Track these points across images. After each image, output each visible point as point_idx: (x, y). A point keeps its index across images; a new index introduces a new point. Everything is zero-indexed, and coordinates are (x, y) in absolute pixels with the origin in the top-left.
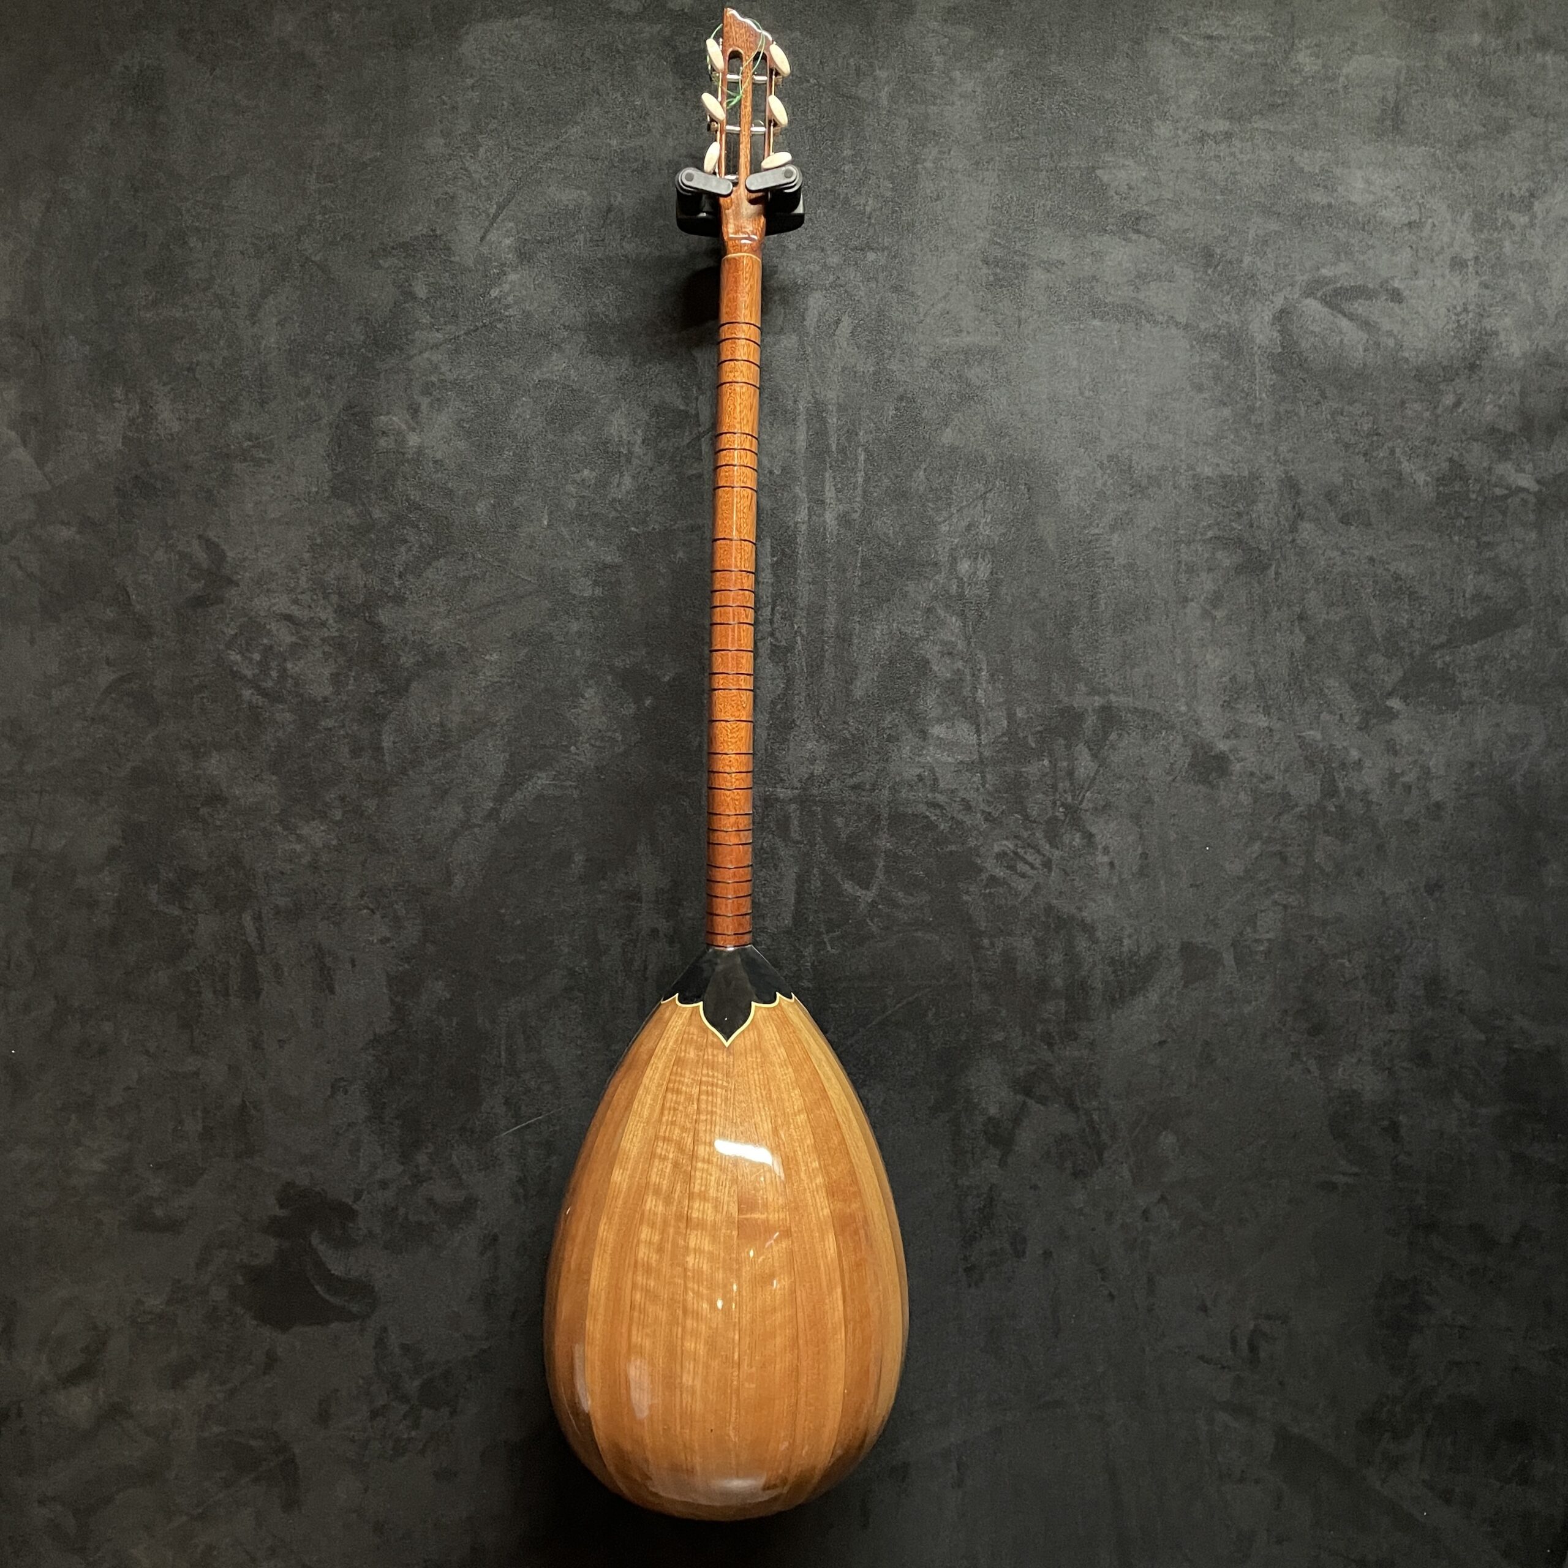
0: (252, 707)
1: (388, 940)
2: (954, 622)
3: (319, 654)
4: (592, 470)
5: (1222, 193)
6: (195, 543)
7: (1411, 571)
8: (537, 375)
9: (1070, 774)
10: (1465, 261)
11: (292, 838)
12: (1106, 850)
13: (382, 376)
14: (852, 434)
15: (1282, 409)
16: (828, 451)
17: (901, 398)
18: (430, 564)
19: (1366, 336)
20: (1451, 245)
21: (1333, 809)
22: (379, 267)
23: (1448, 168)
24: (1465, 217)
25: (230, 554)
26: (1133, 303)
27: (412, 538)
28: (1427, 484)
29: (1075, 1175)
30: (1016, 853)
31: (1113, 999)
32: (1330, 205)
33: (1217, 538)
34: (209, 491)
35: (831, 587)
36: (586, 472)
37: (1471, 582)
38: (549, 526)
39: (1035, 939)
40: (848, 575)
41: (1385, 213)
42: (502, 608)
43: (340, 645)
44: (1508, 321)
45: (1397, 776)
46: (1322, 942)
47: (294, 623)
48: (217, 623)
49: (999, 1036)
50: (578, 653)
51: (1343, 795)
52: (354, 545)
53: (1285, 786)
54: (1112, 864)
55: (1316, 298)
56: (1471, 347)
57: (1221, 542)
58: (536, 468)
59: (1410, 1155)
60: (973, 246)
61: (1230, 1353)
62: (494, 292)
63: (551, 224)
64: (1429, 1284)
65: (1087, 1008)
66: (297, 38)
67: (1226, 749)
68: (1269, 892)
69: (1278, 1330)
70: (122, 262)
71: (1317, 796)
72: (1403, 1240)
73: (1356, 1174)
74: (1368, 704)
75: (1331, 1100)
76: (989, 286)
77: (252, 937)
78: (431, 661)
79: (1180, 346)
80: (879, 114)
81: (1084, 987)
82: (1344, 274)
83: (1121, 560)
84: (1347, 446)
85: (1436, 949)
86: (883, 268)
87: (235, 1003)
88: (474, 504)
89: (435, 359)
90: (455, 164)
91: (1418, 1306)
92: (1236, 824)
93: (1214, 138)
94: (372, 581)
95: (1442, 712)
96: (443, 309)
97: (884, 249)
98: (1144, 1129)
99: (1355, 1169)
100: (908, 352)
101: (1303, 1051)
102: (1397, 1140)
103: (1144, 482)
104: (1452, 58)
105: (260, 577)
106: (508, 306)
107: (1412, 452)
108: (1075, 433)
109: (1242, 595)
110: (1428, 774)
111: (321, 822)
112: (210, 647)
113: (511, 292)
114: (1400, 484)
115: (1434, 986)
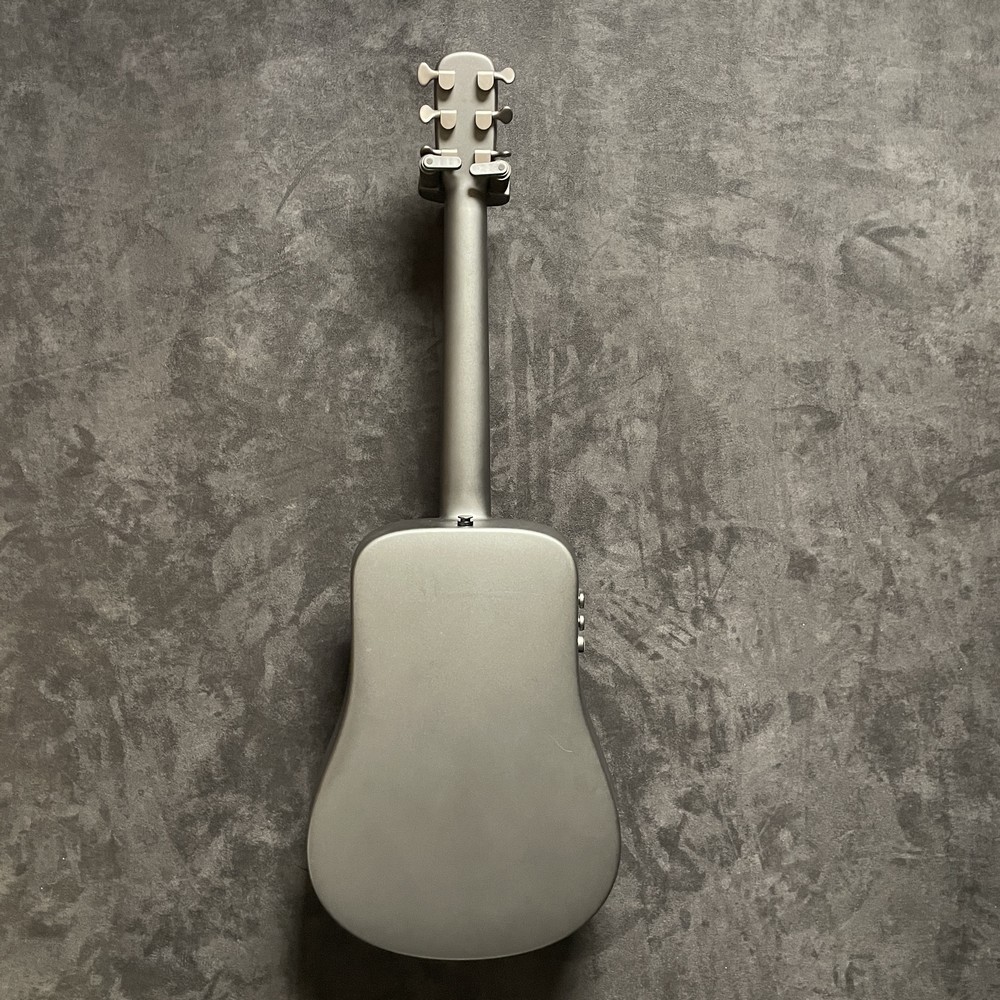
0: (115, 547)
1: (218, 714)
3: (165, 508)
4: (360, 371)
5: (797, 165)
6: (72, 430)
7: (940, 424)
8: (319, 306)
9: (707, 577)
10: (969, 207)
11: (147, 642)
13: (207, 309)
14: (544, 339)
15: (844, 314)
16: (528, 352)
17: (578, 314)
18: (244, 442)
19: (900, 261)
20: (958, 197)
21: (892, 594)
22: (203, 232)
23: (953, 144)
24: (967, 177)
25: (99, 438)
26: (737, 245)
27: (231, 422)
28: (948, 362)
29: (722, 865)
30: (671, 634)
31: (743, 736)
32: (872, 171)
33: (803, 406)
34: (81, 393)
36: (356, 373)
37: (982, 431)
38: (330, 412)
39: (688, 696)
41: (910, 175)
42: (297, 471)
43: (180, 501)
45: (936, 568)
46: (888, 687)
47: (145, 486)
48: (88, 487)
49: (665, 768)
50: (353, 501)
51: (898, 583)
52: (189, 429)
53: (857, 579)
54: (738, 639)
55: (866, 236)
56: (974, 267)
57: (805, 408)
58: (320, 371)
59: (957, 838)
60: (624, 206)
61: (833, 984)
62: (287, 249)
63: (326, 199)
64: (974, 930)
65: (725, 744)
66: (139, 71)
67: (814, 553)
68: (849, 653)
69: (866, 966)
70: (15, 231)
71: (881, 585)
72: (955, 899)
73: (919, 853)
74: (913, 518)
75: (898, 801)
76: (636, 234)
77: (118, 715)
78: (247, 511)
79: (771, 272)
80: (556, 116)
81: (722, 729)
82: (884, 219)
83: (735, 425)
84: (892, 338)
85: (970, 691)
86: (563, 223)
87: (105, 764)
88: (276, 399)
89: (246, 296)
90: (257, 159)
91: (967, 946)
92: (823, 607)
93: (790, 127)
94: (202, 454)
95: (967, 522)
96: (251, 261)
97: (563, 209)
98: (768, 829)
99: (918, 849)
100: (582, 282)
101: (877, 765)
102: (948, 828)
103: (749, 369)
104: (954, 68)
105: (121, 454)
106: (297, 258)
107: (937, 342)
108: (700, 336)
109: (821, 445)
110: (959, 566)
111: (168, 630)
112: (82, 505)
113: (299, 247)
114: (930, 364)
115: (970, 716)
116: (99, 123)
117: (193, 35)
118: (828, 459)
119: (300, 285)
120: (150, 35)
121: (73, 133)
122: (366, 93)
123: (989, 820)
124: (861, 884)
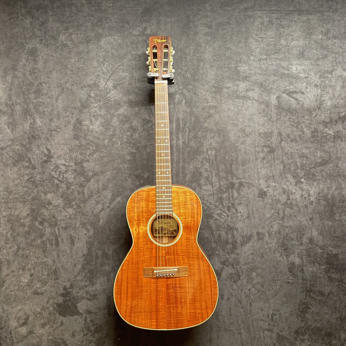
0: (57, 184)
1: (86, 234)
2: (207, 164)
3: (71, 173)
5: (265, 71)
6: (45, 149)
7: (306, 152)
8: (118, 113)
9: (232, 196)
10: (318, 85)
11: (65, 212)
12: (240, 213)
13: (84, 113)
14: (185, 124)
15: (278, 117)
16: (180, 128)
17: (195, 117)
18: (95, 153)
19: (296, 102)
20: (315, 82)
21: (289, 203)
22: (83, 90)
23: (314, 65)
24: (318, 76)
25: (52, 151)
26: (246, 96)
27: (91, 148)
28: (309, 133)
29: (234, 282)
30: (221, 213)
31: (242, 244)
32: (288, 73)
33: (264, 145)
34: (47, 138)
35: (181, 157)
36: (128, 133)
37: (319, 154)
38: (120, 145)
39: (225, 232)
40: (184, 154)
41: (300, 75)
42: (110, 162)
43: (75, 171)
44: (327, 98)
45: (303, 195)
46: (287, 231)
47: (65, 166)
48: (49, 166)
49: (218, 253)
50: (127, 171)
51: (291, 200)
52: (78, 149)
53: (279, 198)
54: (241, 216)
55: (285, 94)
56: (319, 104)
57: (264, 146)
58: (118, 133)
59: (306, 276)
60: (211, 84)
61: (267, 318)
62: (108, 95)
63: (120, 80)
64: (310, 303)
65: (236, 246)
66: (65, 41)
67: (266, 190)
68: (275, 220)
69: (277, 313)
70: (28, 89)
71: (286, 200)
72: (304, 294)
73: (294, 280)
74: (296, 180)
75: (288, 264)
76: (214, 93)
77: (57, 233)
78: (95, 174)
79: (256, 104)
80: (191, 56)
81: (236, 242)
82: (291, 88)
83: (243, 151)
84: (292, 125)
85: (311, 232)
86: (192, 89)
87: (54, 247)
88: (104, 141)
89: (96, 110)
90: (100, 68)
91: (307, 308)
92: (268, 206)
93: (263, 59)
94: (82, 157)
95: (312, 182)
96: (97, 99)
97: (192, 85)
98: (249, 272)
99: (294, 279)
100: (197, 107)
101: (283, 254)
102: (303, 273)
103: (248, 134)
104: (315, 41)
105: (58, 156)
106: (111, 98)
107: (306, 126)
108: (233, 124)
109: (269, 157)
110: (310, 195)
111: (72, 209)
112: (48, 171)
113: (112, 95)
114: (303, 133)
115: (311, 240)
116: (53, 57)
117: (81, 30)
118: (271, 162)
119: (112, 106)
120: (68, 30)
121: (45, 59)
122: (133, 48)
123: (316, 271)
124: (277, 289)
